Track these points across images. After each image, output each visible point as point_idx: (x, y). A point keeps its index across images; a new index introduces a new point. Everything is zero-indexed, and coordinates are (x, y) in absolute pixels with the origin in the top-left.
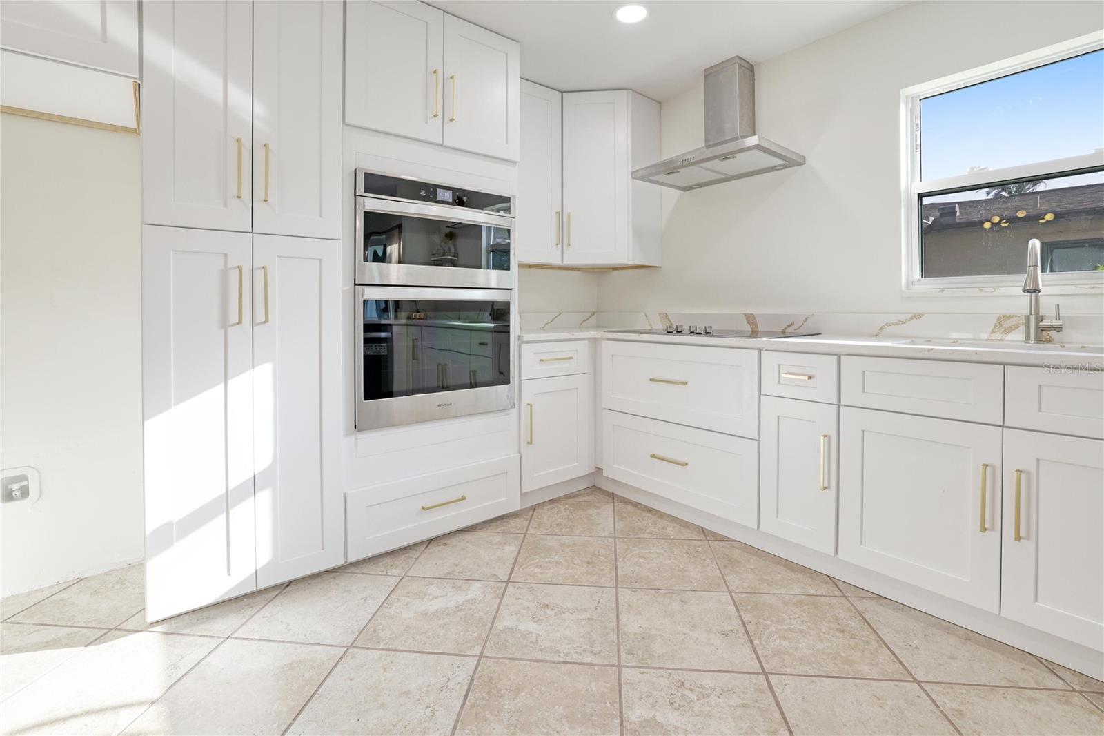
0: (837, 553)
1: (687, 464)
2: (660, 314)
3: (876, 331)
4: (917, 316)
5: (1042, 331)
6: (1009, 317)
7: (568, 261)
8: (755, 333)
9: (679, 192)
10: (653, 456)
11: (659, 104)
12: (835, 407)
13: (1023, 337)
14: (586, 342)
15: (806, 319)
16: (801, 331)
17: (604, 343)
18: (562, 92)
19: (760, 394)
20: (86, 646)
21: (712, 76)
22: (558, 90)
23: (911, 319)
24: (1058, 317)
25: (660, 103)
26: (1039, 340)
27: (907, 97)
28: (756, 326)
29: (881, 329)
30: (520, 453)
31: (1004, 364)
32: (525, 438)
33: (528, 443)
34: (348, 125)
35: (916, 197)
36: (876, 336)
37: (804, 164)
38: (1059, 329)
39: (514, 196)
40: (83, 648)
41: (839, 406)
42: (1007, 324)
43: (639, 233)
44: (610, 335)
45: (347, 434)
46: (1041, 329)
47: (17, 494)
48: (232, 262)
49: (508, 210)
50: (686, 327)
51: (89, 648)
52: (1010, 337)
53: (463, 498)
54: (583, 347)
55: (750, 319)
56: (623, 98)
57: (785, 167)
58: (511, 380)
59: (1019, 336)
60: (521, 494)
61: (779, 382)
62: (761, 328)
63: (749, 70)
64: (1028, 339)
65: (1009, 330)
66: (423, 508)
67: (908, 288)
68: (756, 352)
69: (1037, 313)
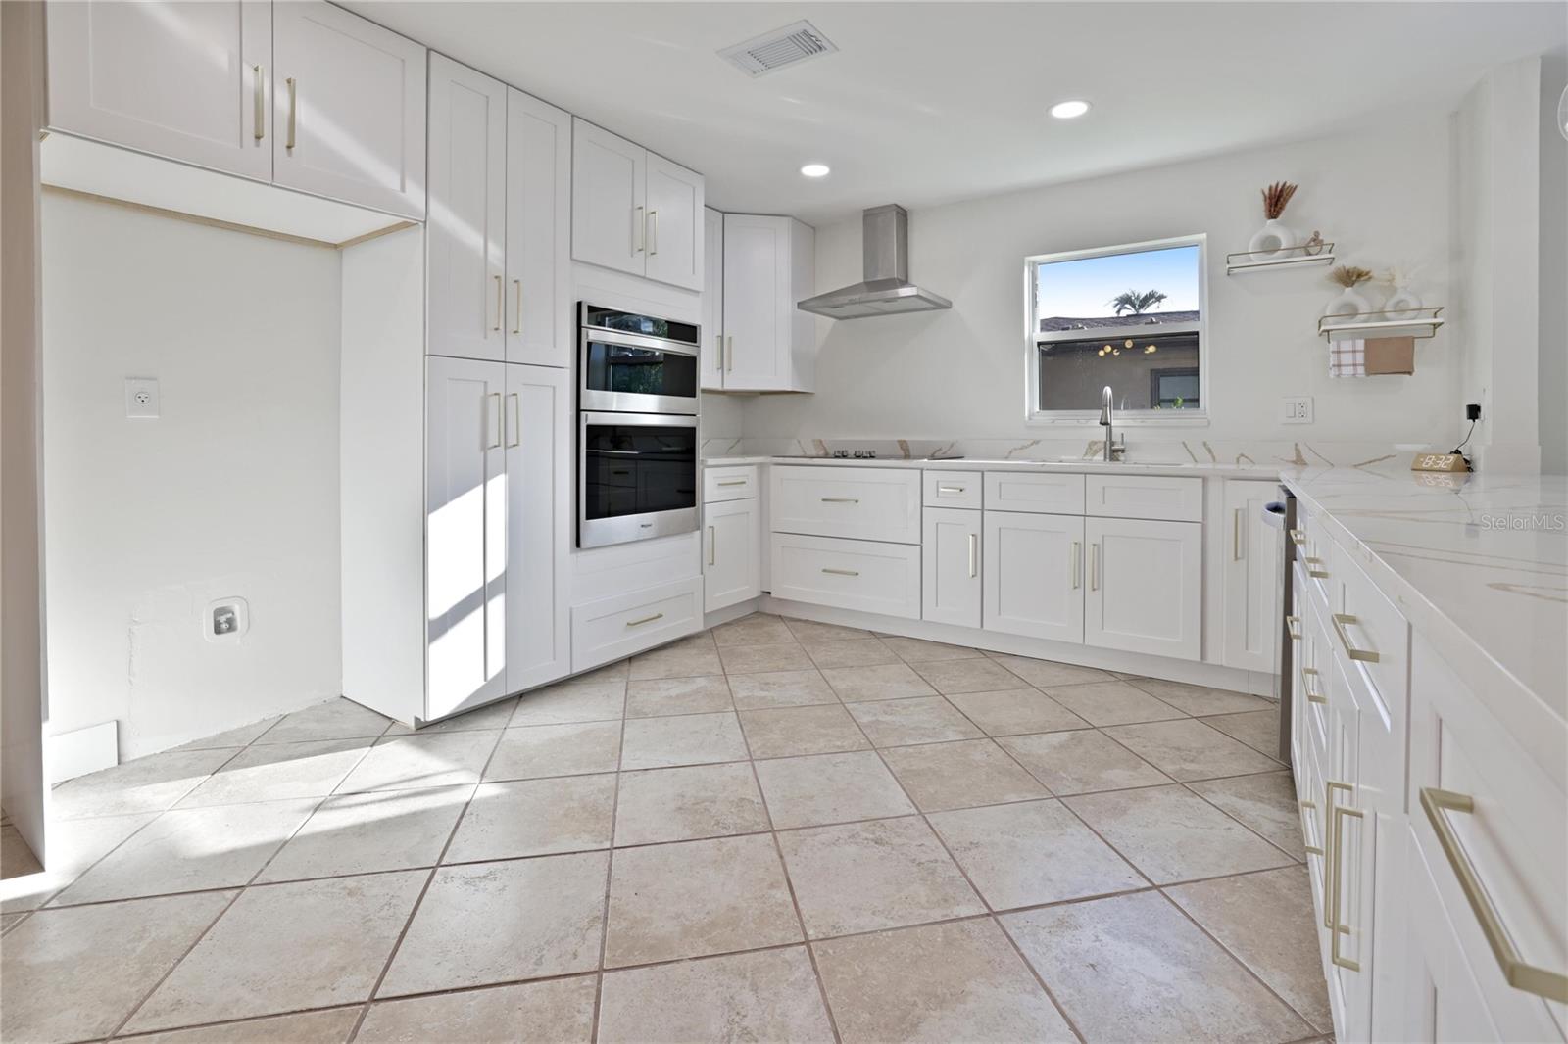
0: (982, 626)
1: (857, 574)
2: (814, 441)
3: (1006, 454)
4: (1036, 442)
5: (1114, 453)
6: (1095, 443)
7: (727, 387)
8: (907, 457)
9: (833, 320)
10: (825, 571)
11: (812, 231)
12: (979, 512)
13: (1103, 458)
14: (754, 467)
15: (952, 445)
16: (949, 454)
17: (773, 468)
18: (724, 213)
19: (922, 506)
20: (372, 746)
21: (871, 216)
22: (718, 210)
23: (1032, 444)
24: (1123, 443)
25: (814, 228)
26: (1112, 460)
27: (1029, 262)
28: (908, 450)
29: (1011, 452)
30: (702, 573)
31: (1085, 474)
32: (707, 559)
33: (710, 564)
34: (577, 261)
35: (1036, 344)
36: (1007, 458)
37: (950, 308)
38: (1123, 451)
39: (700, 326)
40: (369, 748)
41: (982, 510)
42: (1095, 447)
43: (797, 358)
44: (781, 460)
45: (572, 552)
46: (1114, 451)
47: (224, 626)
48: (491, 391)
49: (694, 340)
50: (851, 453)
51: (375, 748)
52: (1095, 458)
53: (660, 616)
54: (750, 473)
55: (903, 444)
56: (784, 224)
57: (934, 309)
58: (697, 503)
59: (1100, 457)
60: (704, 614)
61: (938, 495)
62: (912, 453)
63: (903, 215)
64: (1105, 460)
65: (1095, 453)
66: (628, 624)
67: (1030, 419)
68: (919, 471)
69: (1111, 439)
